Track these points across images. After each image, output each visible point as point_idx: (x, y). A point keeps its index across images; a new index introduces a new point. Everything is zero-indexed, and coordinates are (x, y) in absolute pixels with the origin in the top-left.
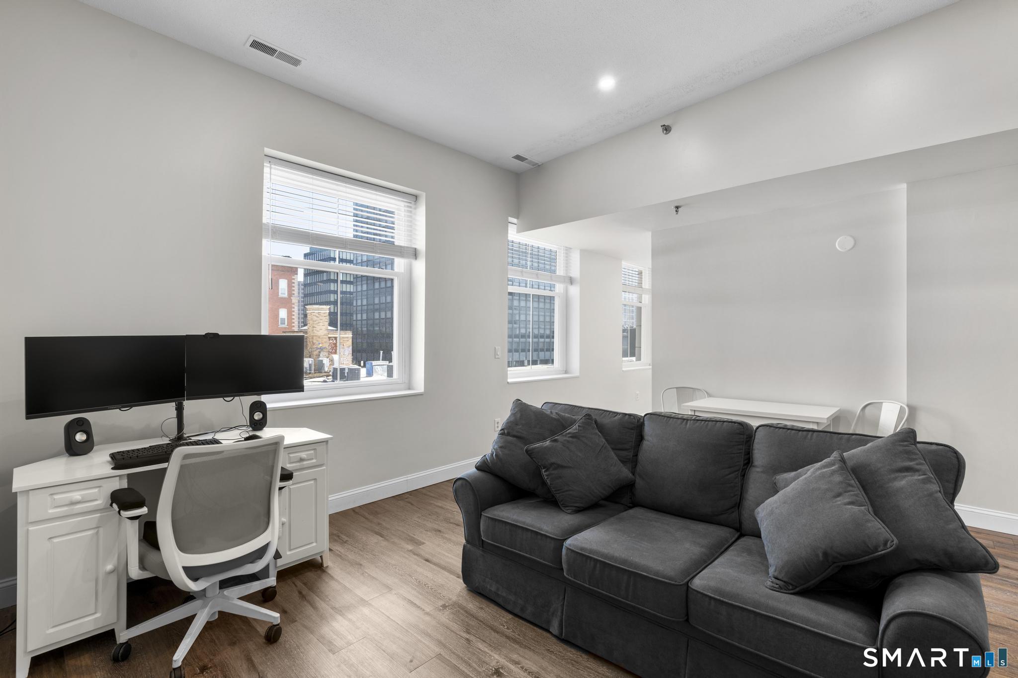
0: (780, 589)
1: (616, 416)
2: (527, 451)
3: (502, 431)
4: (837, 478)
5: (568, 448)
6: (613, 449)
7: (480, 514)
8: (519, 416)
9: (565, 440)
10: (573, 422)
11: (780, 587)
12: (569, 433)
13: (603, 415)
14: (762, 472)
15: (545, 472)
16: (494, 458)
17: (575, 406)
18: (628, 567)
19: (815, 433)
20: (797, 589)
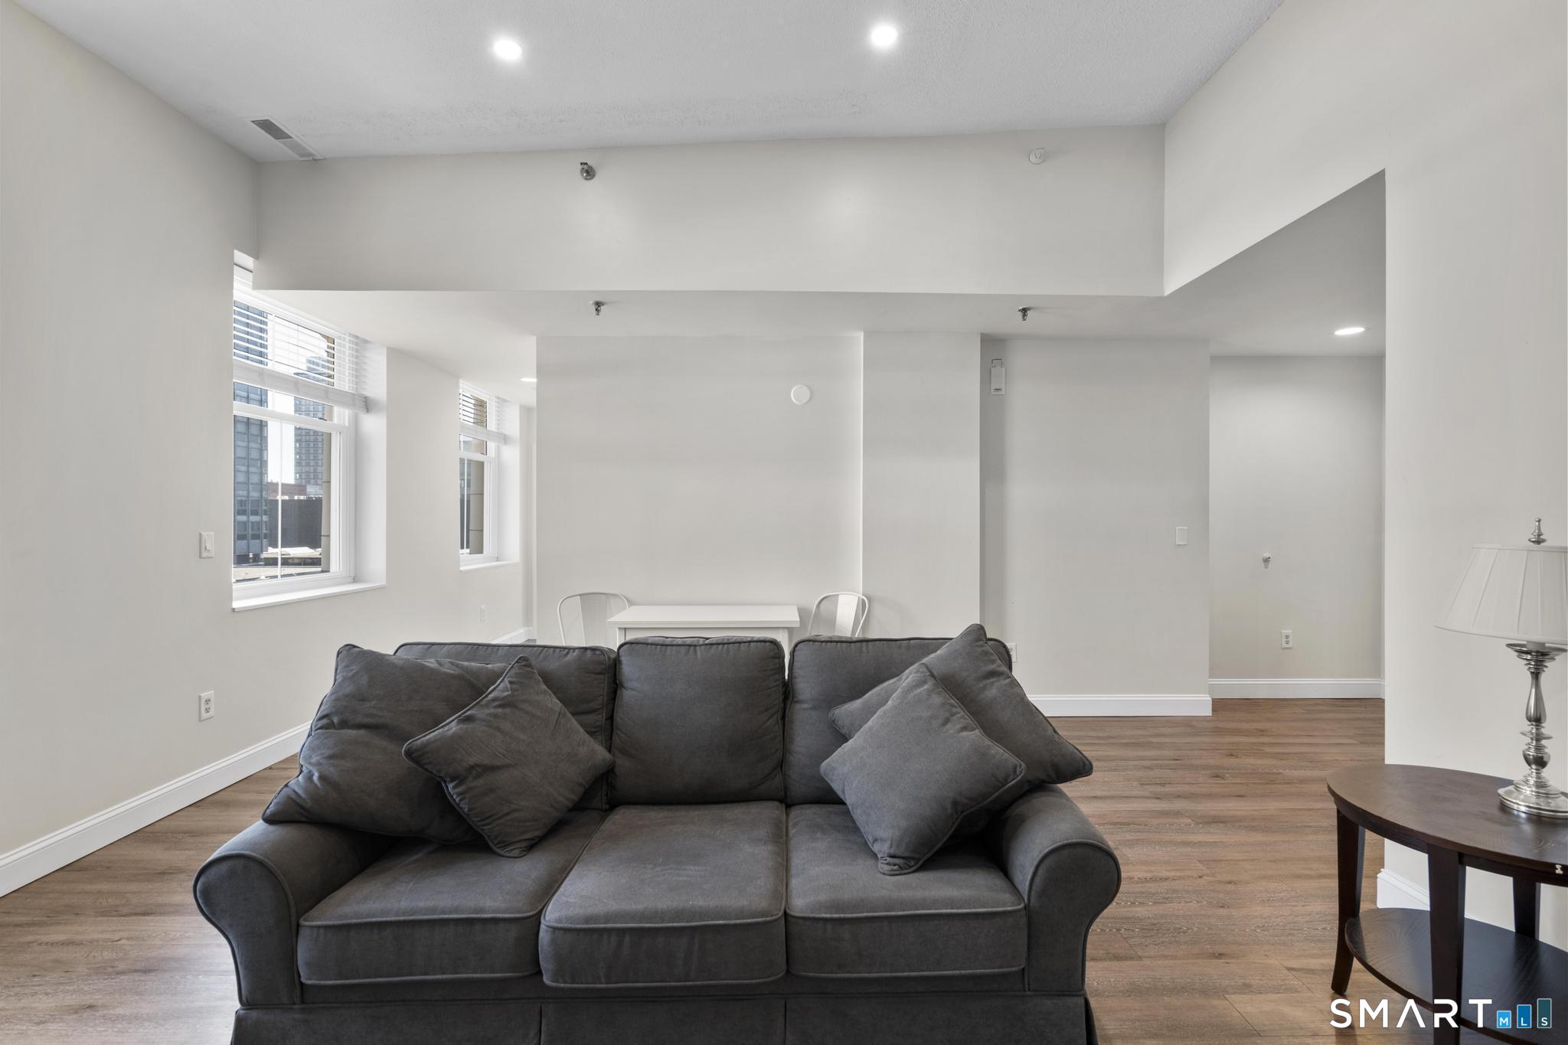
0: (902, 870)
1: (568, 653)
2: (409, 753)
3: (325, 721)
4: (937, 700)
5: (498, 729)
6: (573, 714)
7: (294, 923)
8: (364, 680)
9: (490, 714)
10: (494, 677)
11: (901, 868)
12: (494, 700)
13: (542, 656)
14: (811, 709)
15: (454, 787)
16: (316, 786)
17: (479, 645)
18: (688, 922)
19: (870, 644)
20: (921, 862)
